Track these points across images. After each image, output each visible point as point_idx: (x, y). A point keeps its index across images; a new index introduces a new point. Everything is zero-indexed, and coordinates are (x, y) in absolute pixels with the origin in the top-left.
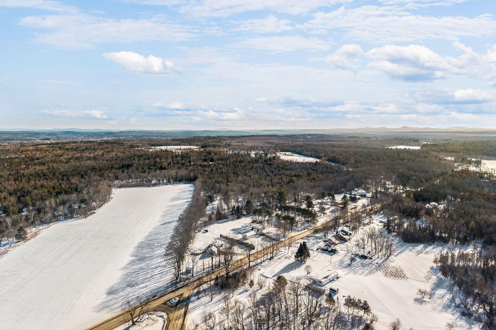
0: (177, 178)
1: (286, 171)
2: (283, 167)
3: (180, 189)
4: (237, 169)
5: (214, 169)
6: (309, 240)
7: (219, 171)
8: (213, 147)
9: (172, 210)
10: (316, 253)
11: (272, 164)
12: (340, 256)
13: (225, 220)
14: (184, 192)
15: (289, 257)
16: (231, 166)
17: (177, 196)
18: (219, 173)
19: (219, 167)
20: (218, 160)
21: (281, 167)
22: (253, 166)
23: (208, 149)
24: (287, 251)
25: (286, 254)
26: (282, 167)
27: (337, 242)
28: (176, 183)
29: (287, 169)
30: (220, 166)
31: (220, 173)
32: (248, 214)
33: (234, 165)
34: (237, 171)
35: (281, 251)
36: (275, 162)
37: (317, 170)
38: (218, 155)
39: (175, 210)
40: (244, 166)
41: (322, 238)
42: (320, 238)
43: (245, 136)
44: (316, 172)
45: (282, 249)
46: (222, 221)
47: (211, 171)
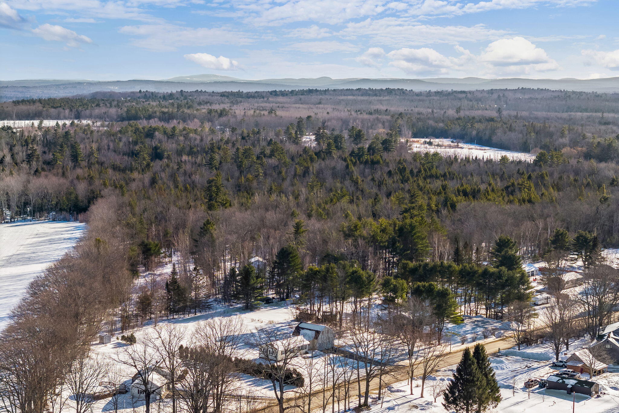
0: (26, 204)
1: (428, 181)
2: (420, 171)
3: (37, 235)
4: (250, 176)
5: (163, 175)
6: (502, 362)
7: (180, 179)
8: (161, 119)
9: (6, 288)
10: (521, 395)
11: (378, 162)
12: (607, 401)
13: (198, 314)
14: (51, 242)
15: (424, 404)
16: (225, 167)
17: (25, 254)
18: (181, 186)
19: (182, 170)
20: (179, 153)
21: (411, 172)
22: (308, 168)
23: (143, 124)
24: (417, 392)
25: (413, 397)
26: (415, 171)
27: (599, 366)
28: (25, 220)
29: (431, 176)
30: (188, 167)
31: (186, 189)
32: (282, 299)
33: (239, 167)
34: (247, 180)
35: (398, 391)
36: (390, 157)
37: (542, 177)
38: (182, 138)
39: (15, 290)
40: (275, 168)
41: (548, 359)
42: (538, 358)
43: (283, 94)
44: (536, 185)
45: (403, 385)
46: (187, 317)
47: (153, 181)
